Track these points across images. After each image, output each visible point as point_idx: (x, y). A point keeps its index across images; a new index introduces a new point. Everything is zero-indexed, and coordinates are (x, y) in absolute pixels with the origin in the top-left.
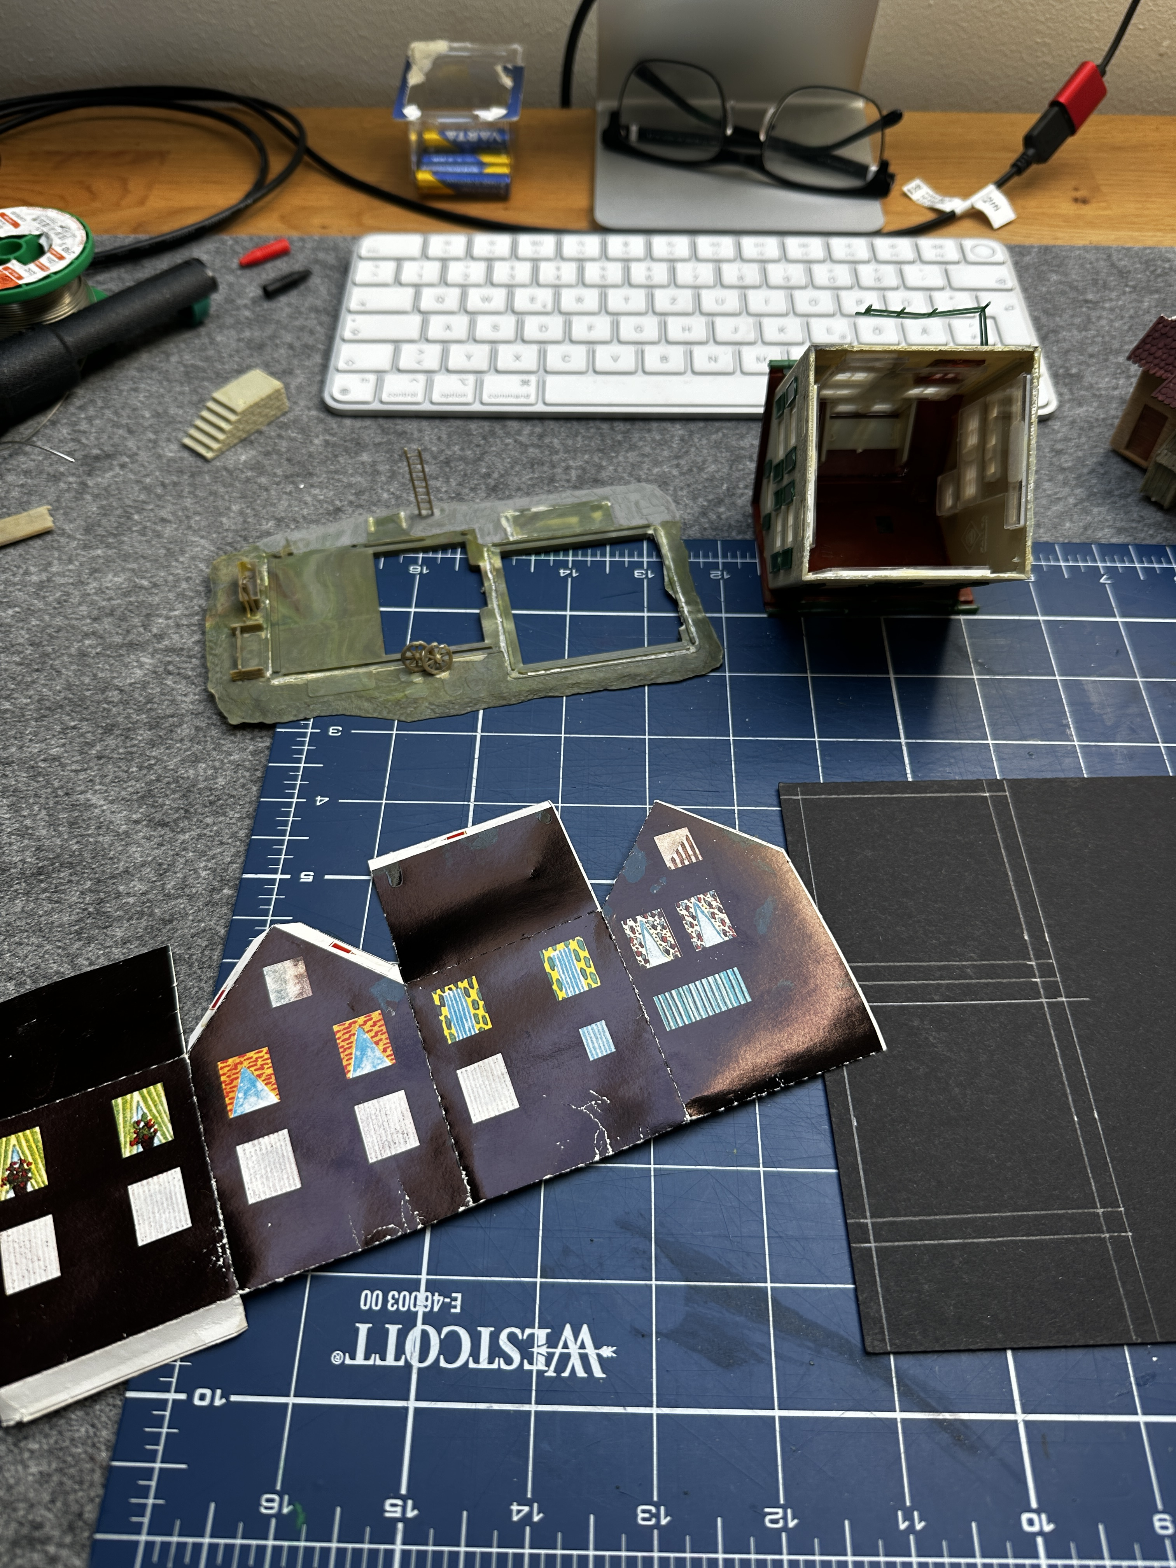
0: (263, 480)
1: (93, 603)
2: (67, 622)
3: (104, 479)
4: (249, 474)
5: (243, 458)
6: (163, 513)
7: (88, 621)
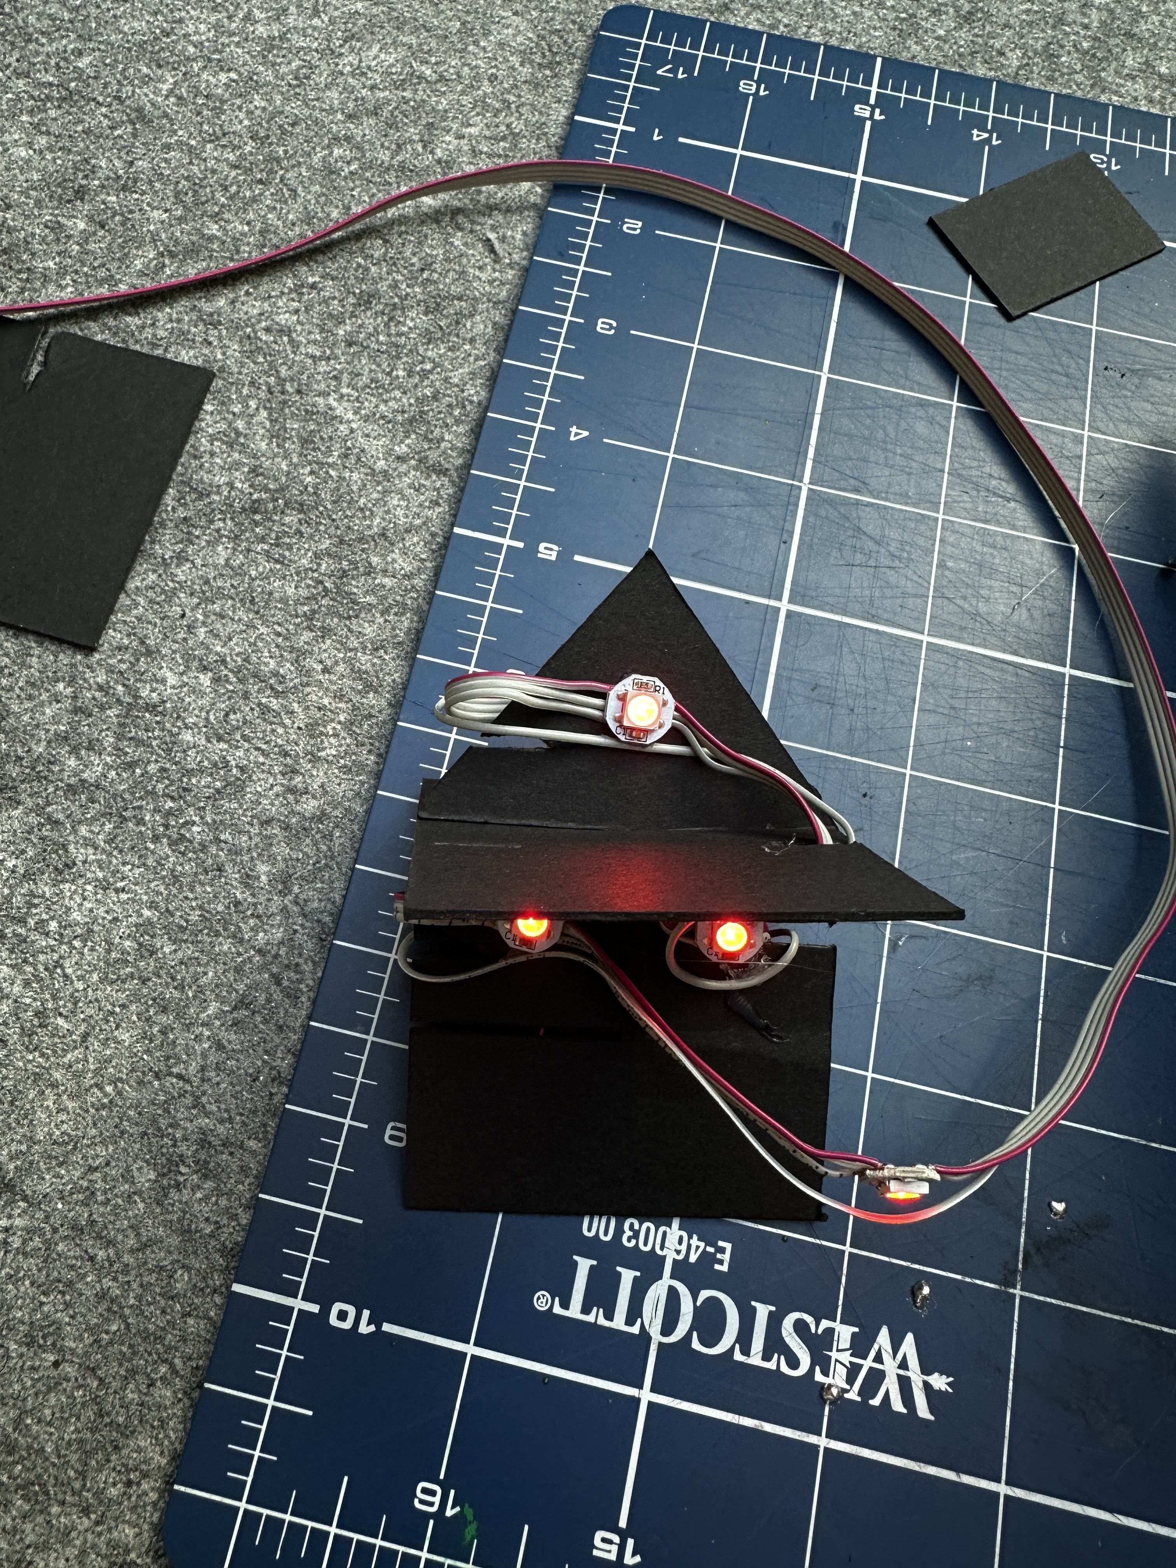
1: (348, 89)
2: (307, 112)
7: (339, 116)
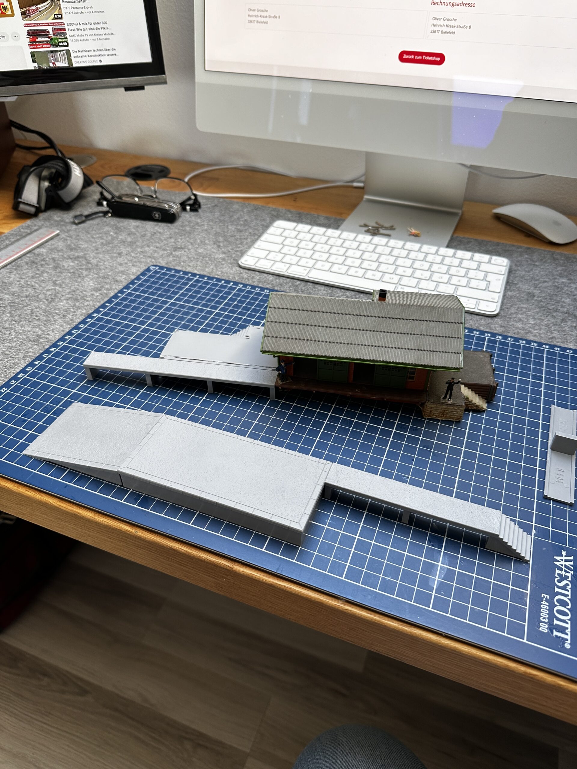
0: (223, 263)
3: (177, 253)
4: (220, 260)
5: (221, 256)
6: (191, 264)
